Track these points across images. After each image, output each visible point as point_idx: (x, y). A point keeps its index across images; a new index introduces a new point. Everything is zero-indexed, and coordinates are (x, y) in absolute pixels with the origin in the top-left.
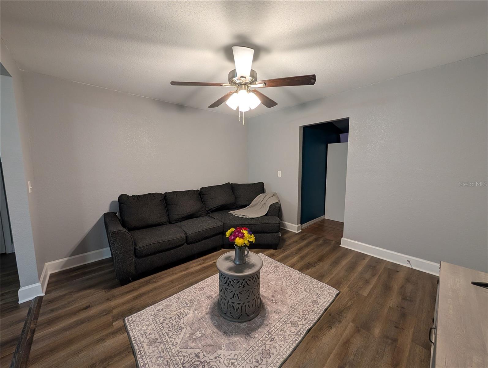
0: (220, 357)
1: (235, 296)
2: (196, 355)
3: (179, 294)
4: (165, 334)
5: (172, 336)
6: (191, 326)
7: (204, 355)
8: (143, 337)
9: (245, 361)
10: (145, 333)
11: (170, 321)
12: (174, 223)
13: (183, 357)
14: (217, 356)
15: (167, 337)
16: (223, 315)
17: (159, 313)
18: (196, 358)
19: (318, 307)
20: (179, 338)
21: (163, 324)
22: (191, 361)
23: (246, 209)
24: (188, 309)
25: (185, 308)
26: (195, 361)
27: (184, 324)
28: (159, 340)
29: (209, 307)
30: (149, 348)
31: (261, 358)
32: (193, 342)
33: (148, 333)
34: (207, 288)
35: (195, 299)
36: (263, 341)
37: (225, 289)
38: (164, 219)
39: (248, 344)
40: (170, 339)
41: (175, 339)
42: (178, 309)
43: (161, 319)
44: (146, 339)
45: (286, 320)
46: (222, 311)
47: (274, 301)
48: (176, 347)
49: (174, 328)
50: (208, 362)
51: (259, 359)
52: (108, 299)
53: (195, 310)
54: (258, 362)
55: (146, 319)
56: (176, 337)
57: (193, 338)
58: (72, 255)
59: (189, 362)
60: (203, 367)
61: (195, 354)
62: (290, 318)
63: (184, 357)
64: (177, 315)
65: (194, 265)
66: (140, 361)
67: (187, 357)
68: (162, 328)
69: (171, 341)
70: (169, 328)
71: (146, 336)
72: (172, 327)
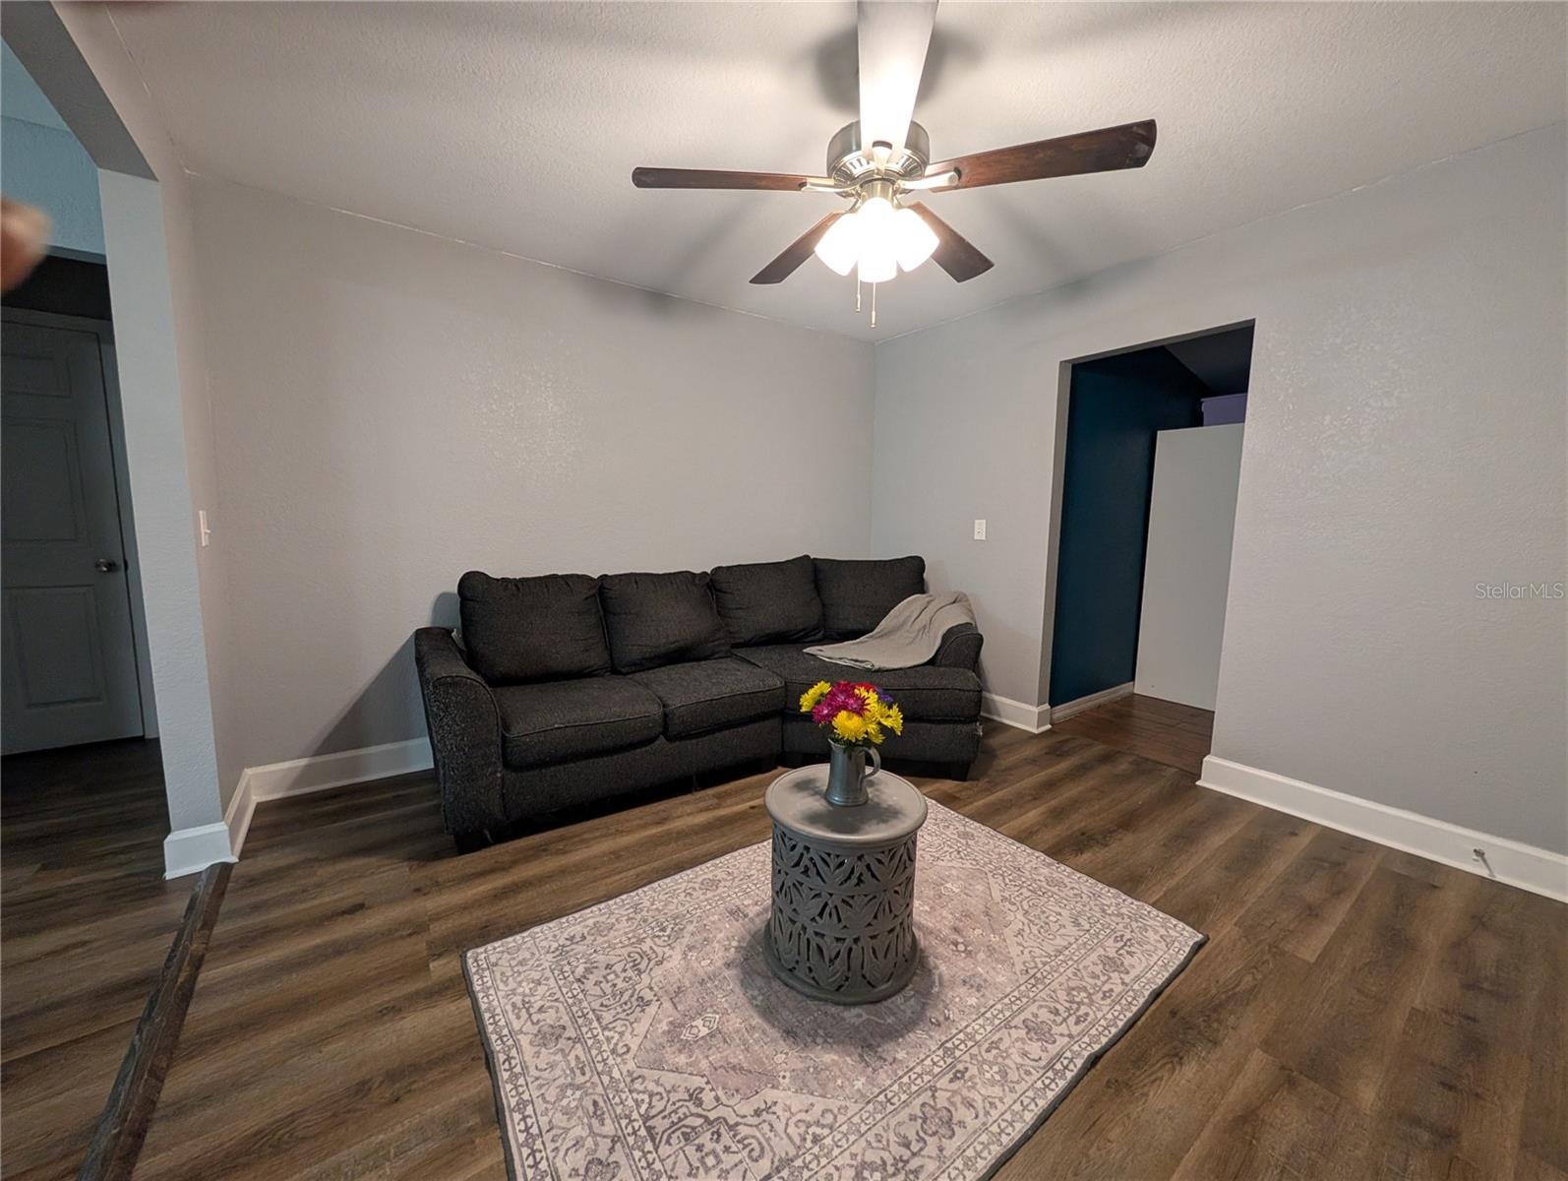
0: (774, 1113)
1: (827, 910)
2: (691, 1096)
3: (637, 894)
4: (591, 1015)
5: (614, 1025)
6: (676, 1000)
7: (717, 1099)
8: (518, 1017)
9: (863, 1135)
10: (527, 1005)
11: (608, 974)
12: (628, 673)
13: (646, 1097)
14: (763, 1106)
15: (595, 1024)
16: (783, 975)
17: (573, 946)
18: (689, 1104)
19: (1123, 983)
20: (635, 1033)
21: (583, 983)
22: (675, 1112)
23: (861, 642)
24: (665, 944)
25: (656, 939)
26: (688, 1114)
27: (651, 989)
28: (571, 1033)
29: (735, 944)
30: (537, 1054)
31: (917, 1133)
32: (680, 1051)
33: (537, 1006)
34: (728, 884)
35: (688, 916)
36: (926, 1078)
37: (794, 884)
38: (596, 658)
39: (871, 1081)
40: (607, 1033)
41: (622, 1034)
42: (633, 940)
43: (577, 967)
44: (529, 1023)
45: (1007, 1014)
46: (780, 960)
47: (961, 947)
48: (623, 1060)
49: (620, 999)
50: (731, 1122)
51: (912, 1136)
52: (418, 890)
53: (691, 948)
54: (907, 1146)
55: (531, 962)
56: (624, 1028)
57: (682, 1037)
58: (319, 752)
59: (666, 1113)
60: (716, 1136)
61: (688, 1091)
62: (1021, 1010)
63: (651, 1096)
64: (629, 960)
65: (688, 809)
66: (508, 1090)
67: (662, 1098)
68: (581, 996)
69: (608, 1039)
70: (602, 997)
71: (530, 1015)
72: (614, 996)
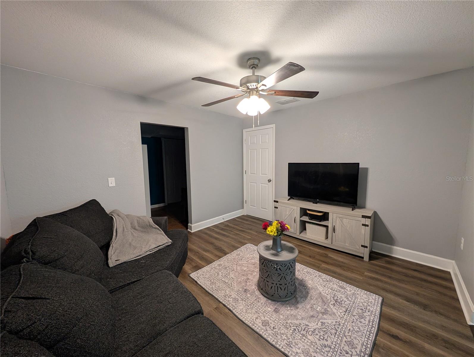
0: (325, 292)
4: (336, 336)
5: (334, 328)
6: (316, 317)
7: (331, 301)
11: (322, 339)
13: (342, 314)
15: (337, 334)
18: (336, 306)
20: (331, 322)
21: (330, 345)
22: (339, 308)
24: (300, 327)
25: (300, 330)
27: (317, 324)
28: (345, 339)
30: (357, 344)
32: (327, 311)
35: (284, 324)
36: (302, 274)
39: (308, 281)
41: (335, 325)
42: (304, 338)
43: (327, 351)
49: (326, 331)
53: (297, 319)
54: (316, 276)
56: (333, 326)
64: (313, 335)
68: (334, 343)
69: (338, 328)
70: (329, 336)
72: (327, 333)
